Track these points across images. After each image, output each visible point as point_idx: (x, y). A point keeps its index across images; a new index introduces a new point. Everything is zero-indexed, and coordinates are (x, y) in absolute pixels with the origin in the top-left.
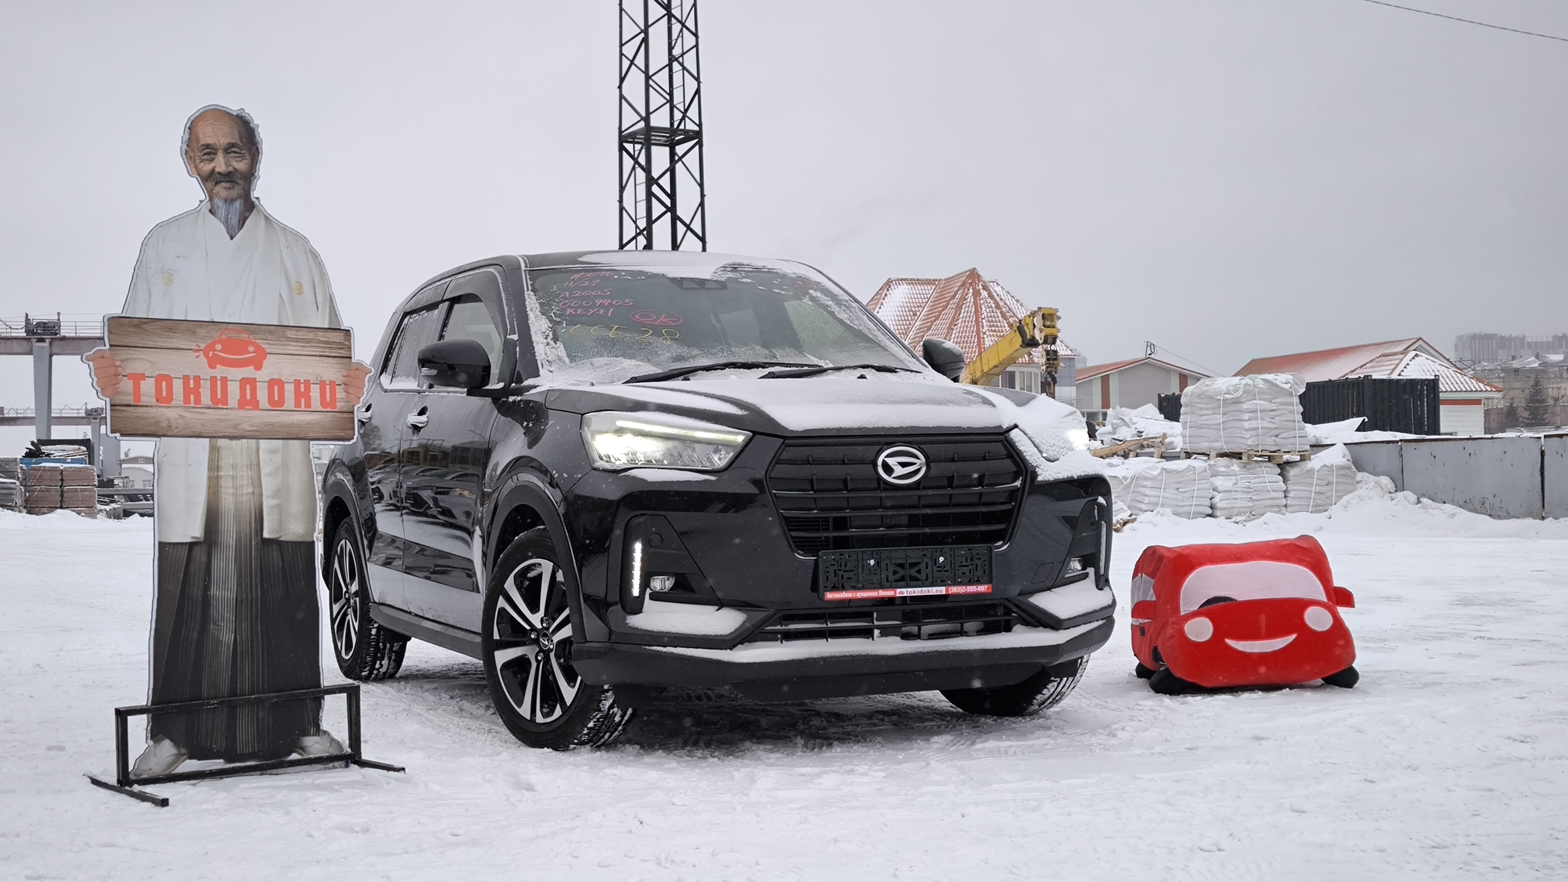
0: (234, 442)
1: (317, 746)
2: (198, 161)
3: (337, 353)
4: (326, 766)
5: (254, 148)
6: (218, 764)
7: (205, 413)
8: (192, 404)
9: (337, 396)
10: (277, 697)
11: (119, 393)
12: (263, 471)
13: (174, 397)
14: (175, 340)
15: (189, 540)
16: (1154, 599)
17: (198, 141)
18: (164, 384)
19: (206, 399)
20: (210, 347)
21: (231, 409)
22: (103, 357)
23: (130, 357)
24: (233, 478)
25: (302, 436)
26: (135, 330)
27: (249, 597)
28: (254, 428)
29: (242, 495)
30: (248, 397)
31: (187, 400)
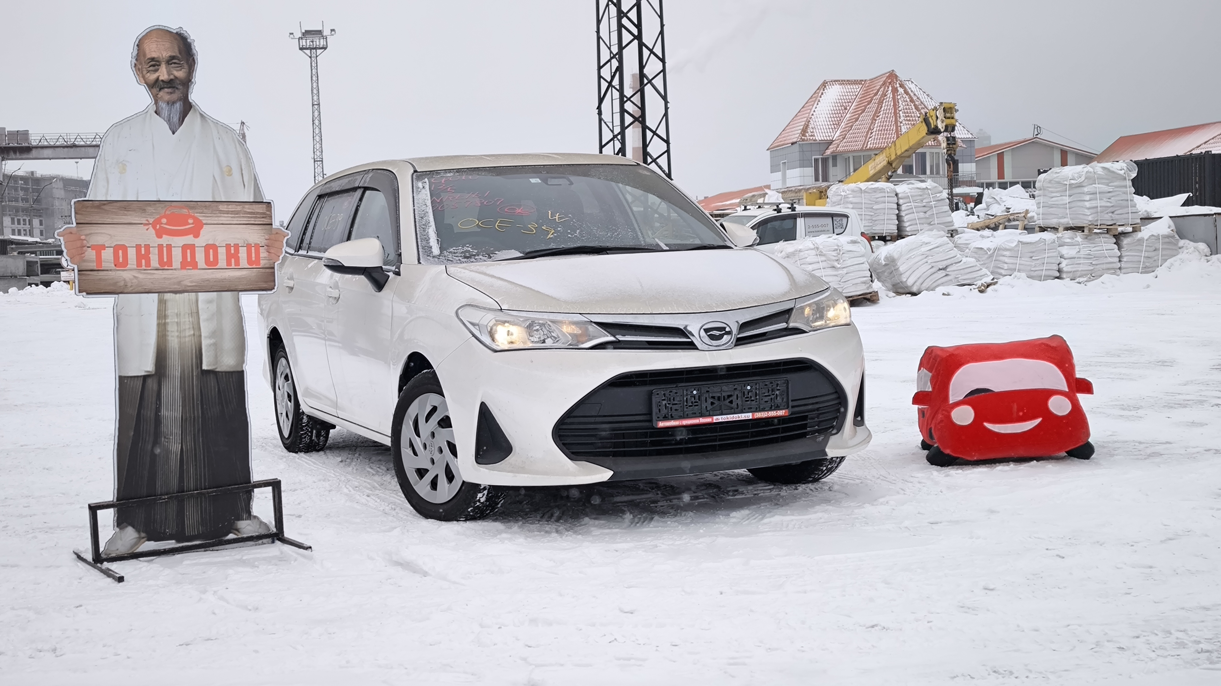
0: (178, 295)
1: (249, 528)
2: (145, 72)
3: (261, 221)
4: (257, 543)
5: (191, 59)
6: (171, 544)
7: (154, 274)
8: (144, 267)
9: (261, 256)
10: (215, 492)
11: (84, 261)
12: (201, 318)
13: (129, 262)
14: (129, 217)
15: (143, 374)
16: (930, 390)
17: (145, 55)
18: (120, 252)
19: (155, 262)
20: (158, 221)
21: (175, 269)
22: (71, 233)
23: (92, 232)
25: (232, 288)
26: (96, 210)
27: (192, 416)
28: (194, 284)
29: (185, 337)
30: (189, 260)
31: (139, 264)
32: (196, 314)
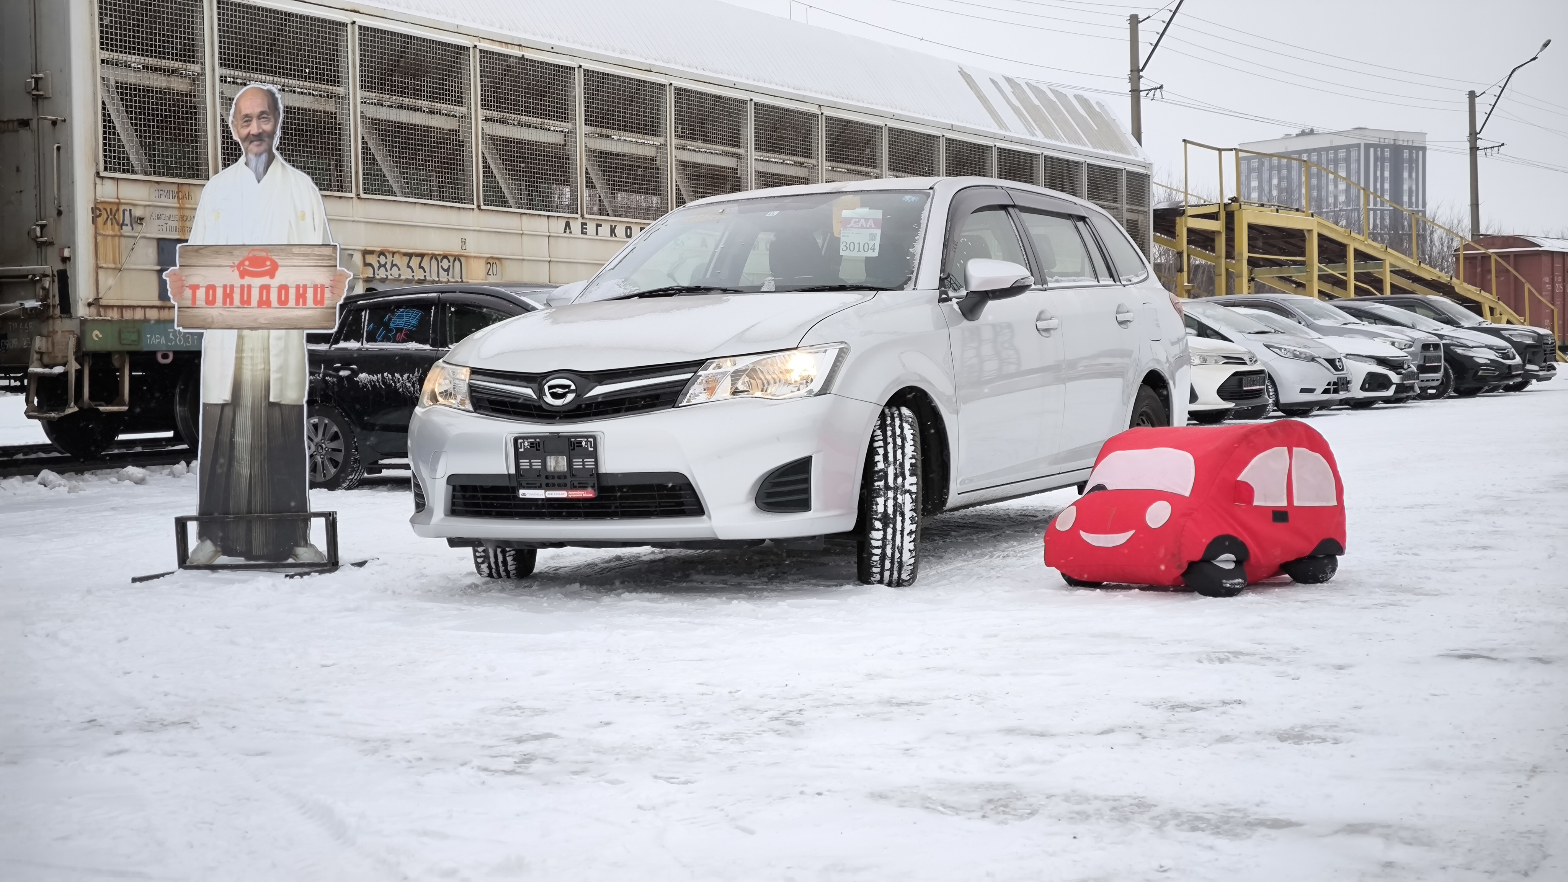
0: (254, 332)
1: (306, 555)
8: (228, 305)
12: (271, 353)
15: (221, 402)
17: (240, 113)
20: (242, 263)
22: (175, 274)
24: (252, 358)
28: (267, 322)
29: (257, 370)
31: (224, 303)
32: (267, 349)
